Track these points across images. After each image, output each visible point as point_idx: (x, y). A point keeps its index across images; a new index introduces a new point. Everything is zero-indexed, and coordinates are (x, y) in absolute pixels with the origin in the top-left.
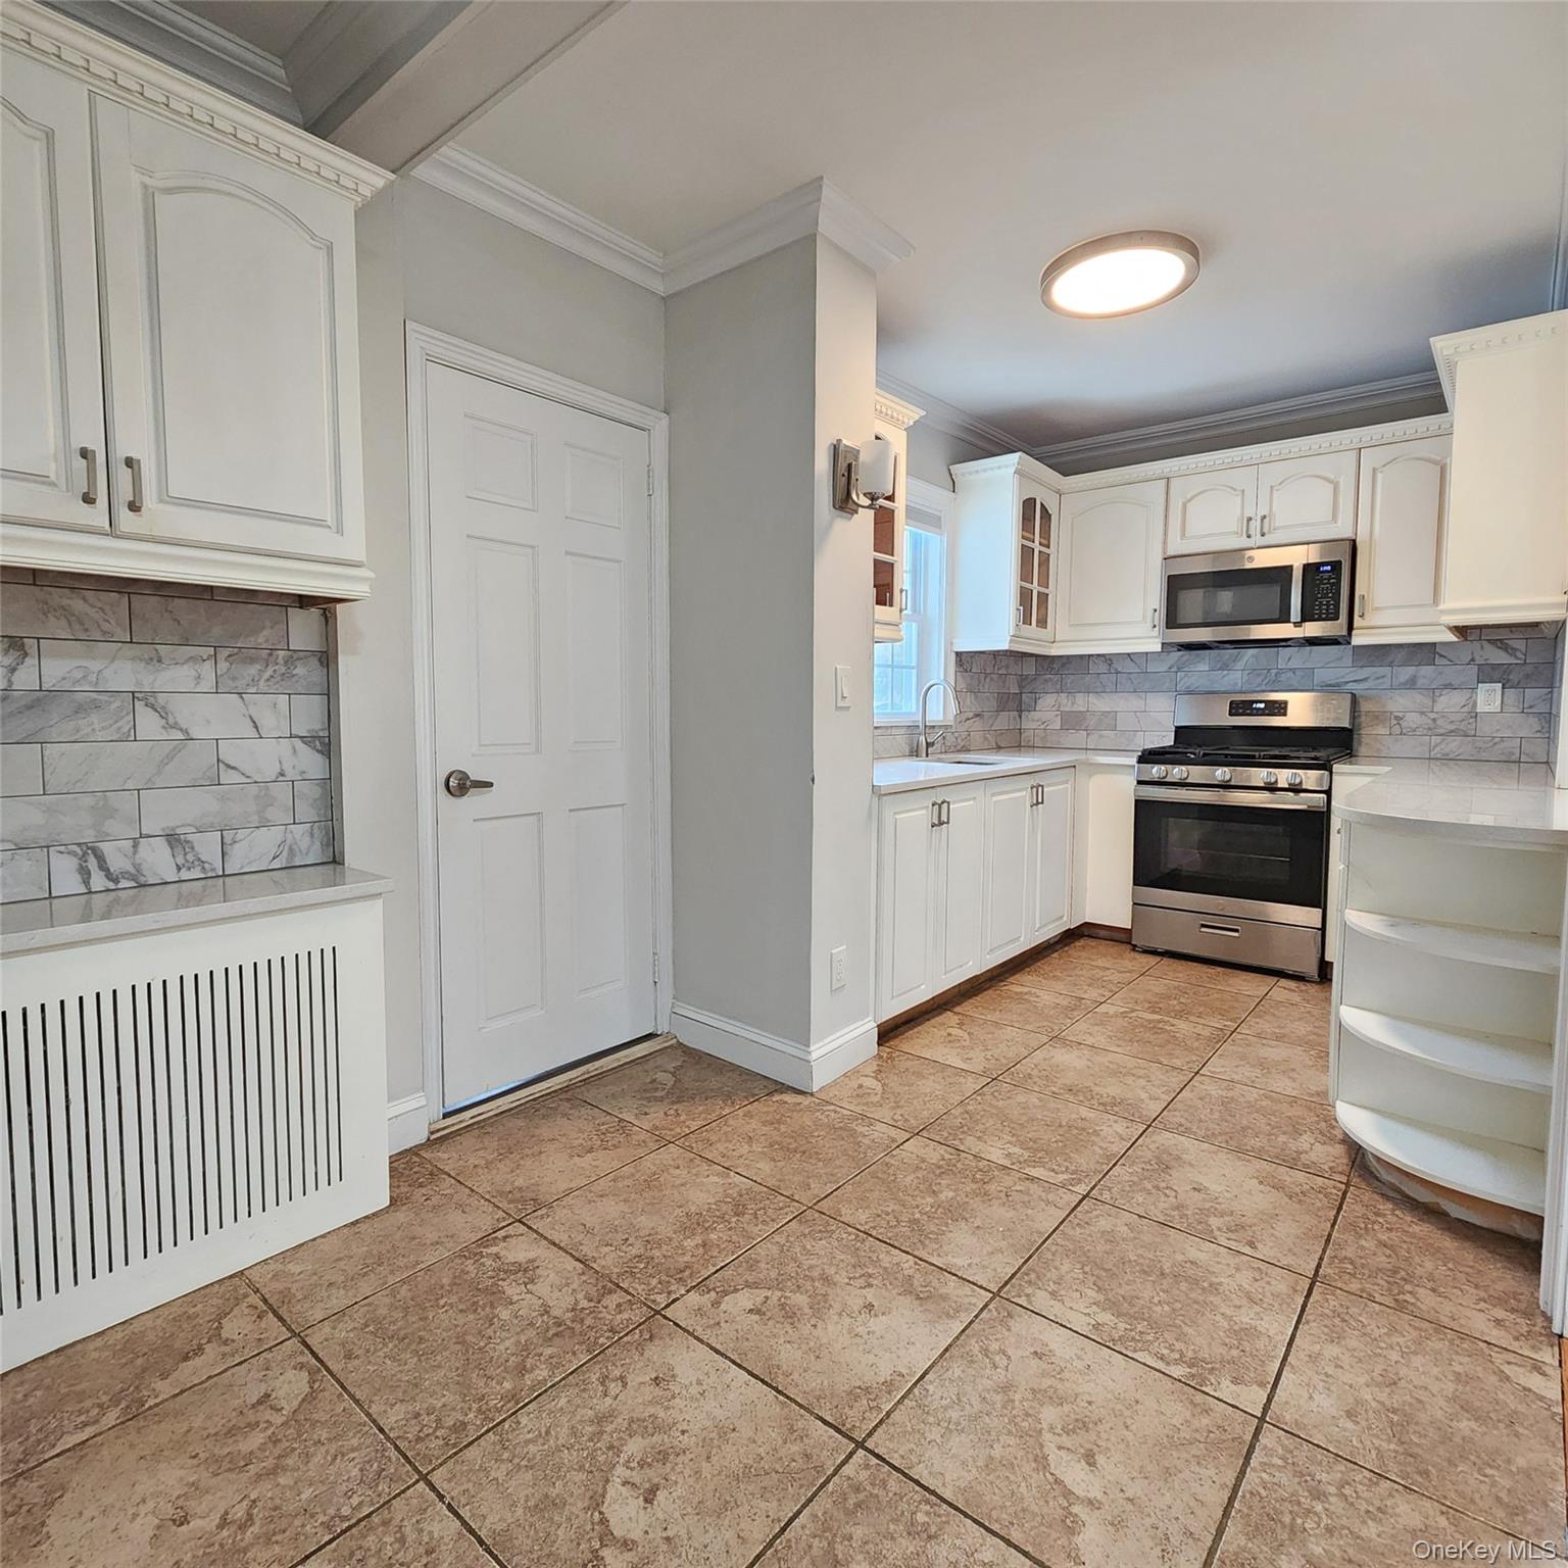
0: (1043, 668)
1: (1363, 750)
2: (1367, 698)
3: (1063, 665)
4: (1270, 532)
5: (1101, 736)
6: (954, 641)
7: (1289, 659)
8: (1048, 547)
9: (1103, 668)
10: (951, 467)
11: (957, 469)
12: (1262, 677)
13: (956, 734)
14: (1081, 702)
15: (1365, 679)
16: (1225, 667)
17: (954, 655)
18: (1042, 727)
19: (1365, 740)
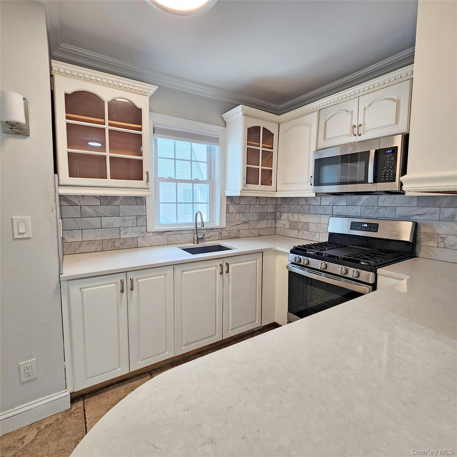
0: (283, 202)
1: (421, 254)
2: (424, 225)
3: (290, 201)
4: (363, 133)
5: (303, 233)
6: (225, 191)
7: (384, 201)
8: (272, 148)
9: (304, 203)
10: (223, 115)
11: (226, 115)
12: (370, 210)
13: (229, 232)
14: (296, 217)
15: (424, 214)
16: (354, 205)
17: (226, 198)
18: (283, 227)
19: (423, 248)
